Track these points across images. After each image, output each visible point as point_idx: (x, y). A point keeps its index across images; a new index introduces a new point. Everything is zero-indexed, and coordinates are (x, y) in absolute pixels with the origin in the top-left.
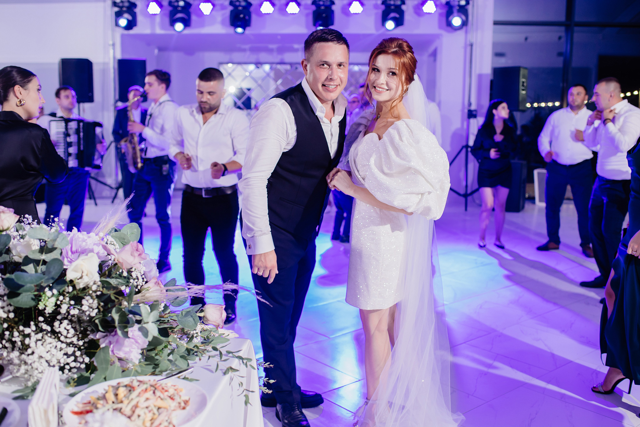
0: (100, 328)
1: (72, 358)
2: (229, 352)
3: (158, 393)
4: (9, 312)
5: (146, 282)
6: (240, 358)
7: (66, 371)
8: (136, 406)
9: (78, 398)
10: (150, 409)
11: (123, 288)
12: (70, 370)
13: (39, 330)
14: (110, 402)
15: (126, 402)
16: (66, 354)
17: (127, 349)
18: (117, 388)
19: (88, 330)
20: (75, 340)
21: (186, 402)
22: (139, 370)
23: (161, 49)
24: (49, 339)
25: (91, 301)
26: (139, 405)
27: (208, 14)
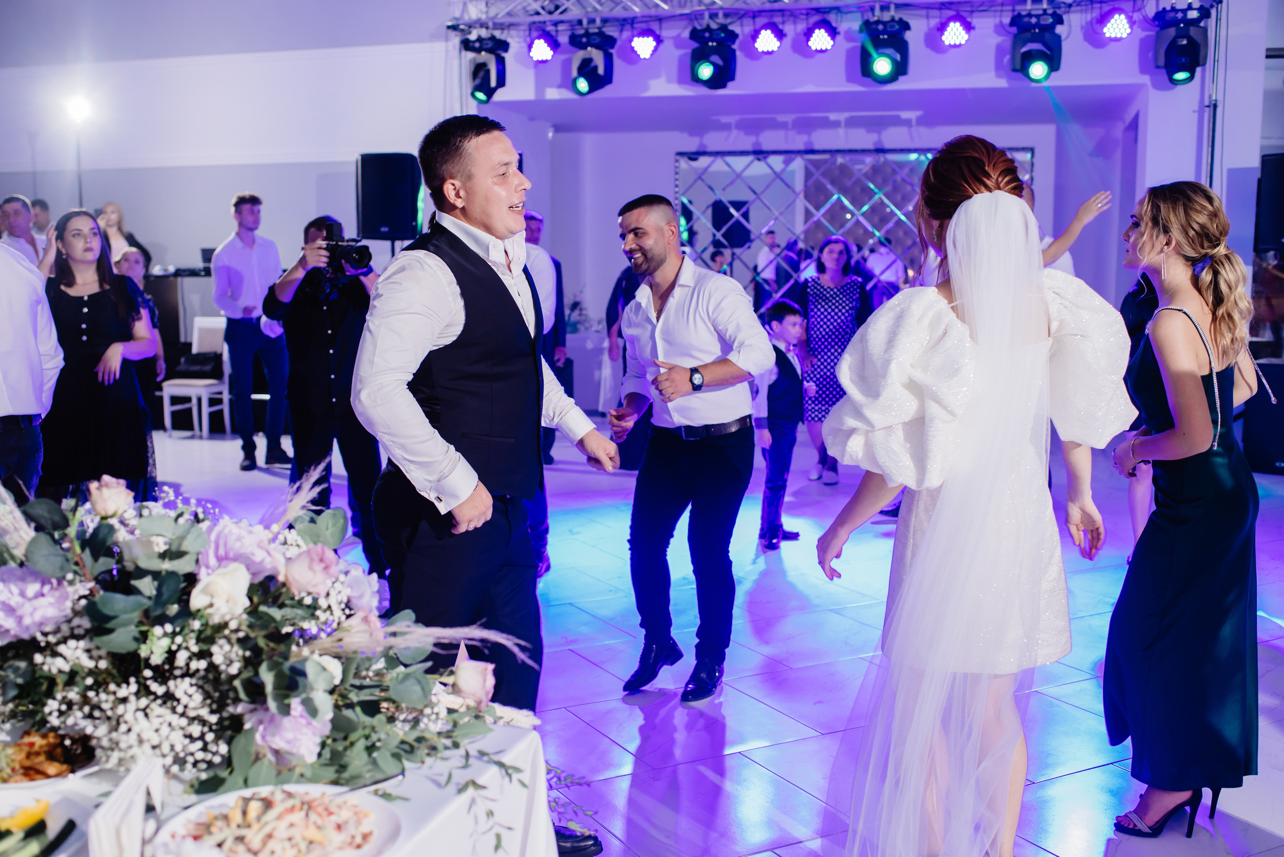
0: (242, 695)
1: (199, 744)
2: (482, 754)
3: (313, 817)
4: (100, 658)
5: (348, 617)
6: (501, 765)
7: (189, 766)
8: (270, 836)
9: (192, 814)
10: (294, 842)
11: (306, 625)
12: (195, 764)
13: (144, 690)
14: (234, 825)
15: (256, 826)
16: (190, 737)
17: (289, 735)
18: (247, 801)
19: (228, 698)
20: (204, 713)
21: (365, 837)
22: (308, 774)
23: (558, 129)
24: (157, 709)
25: (227, 647)
26: (276, 834)
27: (648, 56)
